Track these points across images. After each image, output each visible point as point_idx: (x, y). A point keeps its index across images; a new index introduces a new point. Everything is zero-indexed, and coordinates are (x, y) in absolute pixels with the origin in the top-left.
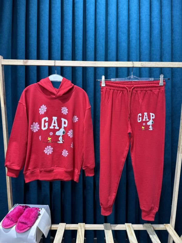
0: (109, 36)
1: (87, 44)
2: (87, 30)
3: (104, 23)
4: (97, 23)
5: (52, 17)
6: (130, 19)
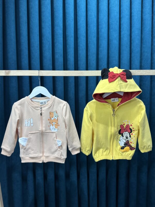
0: (100, 33)
1: (78, 42)
3: (95, 20)
4: (88, 20)
5: (42, 14)
6: (121, 16)
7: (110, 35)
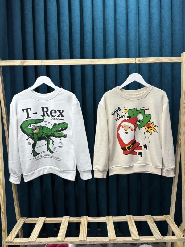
0: (107, 29)
1: (84, 38)
2: (84, 24)
3: (101, 15)
4: (94, 16)
5: (48, 11)
6: (128, 11)
7: (117, 30)
